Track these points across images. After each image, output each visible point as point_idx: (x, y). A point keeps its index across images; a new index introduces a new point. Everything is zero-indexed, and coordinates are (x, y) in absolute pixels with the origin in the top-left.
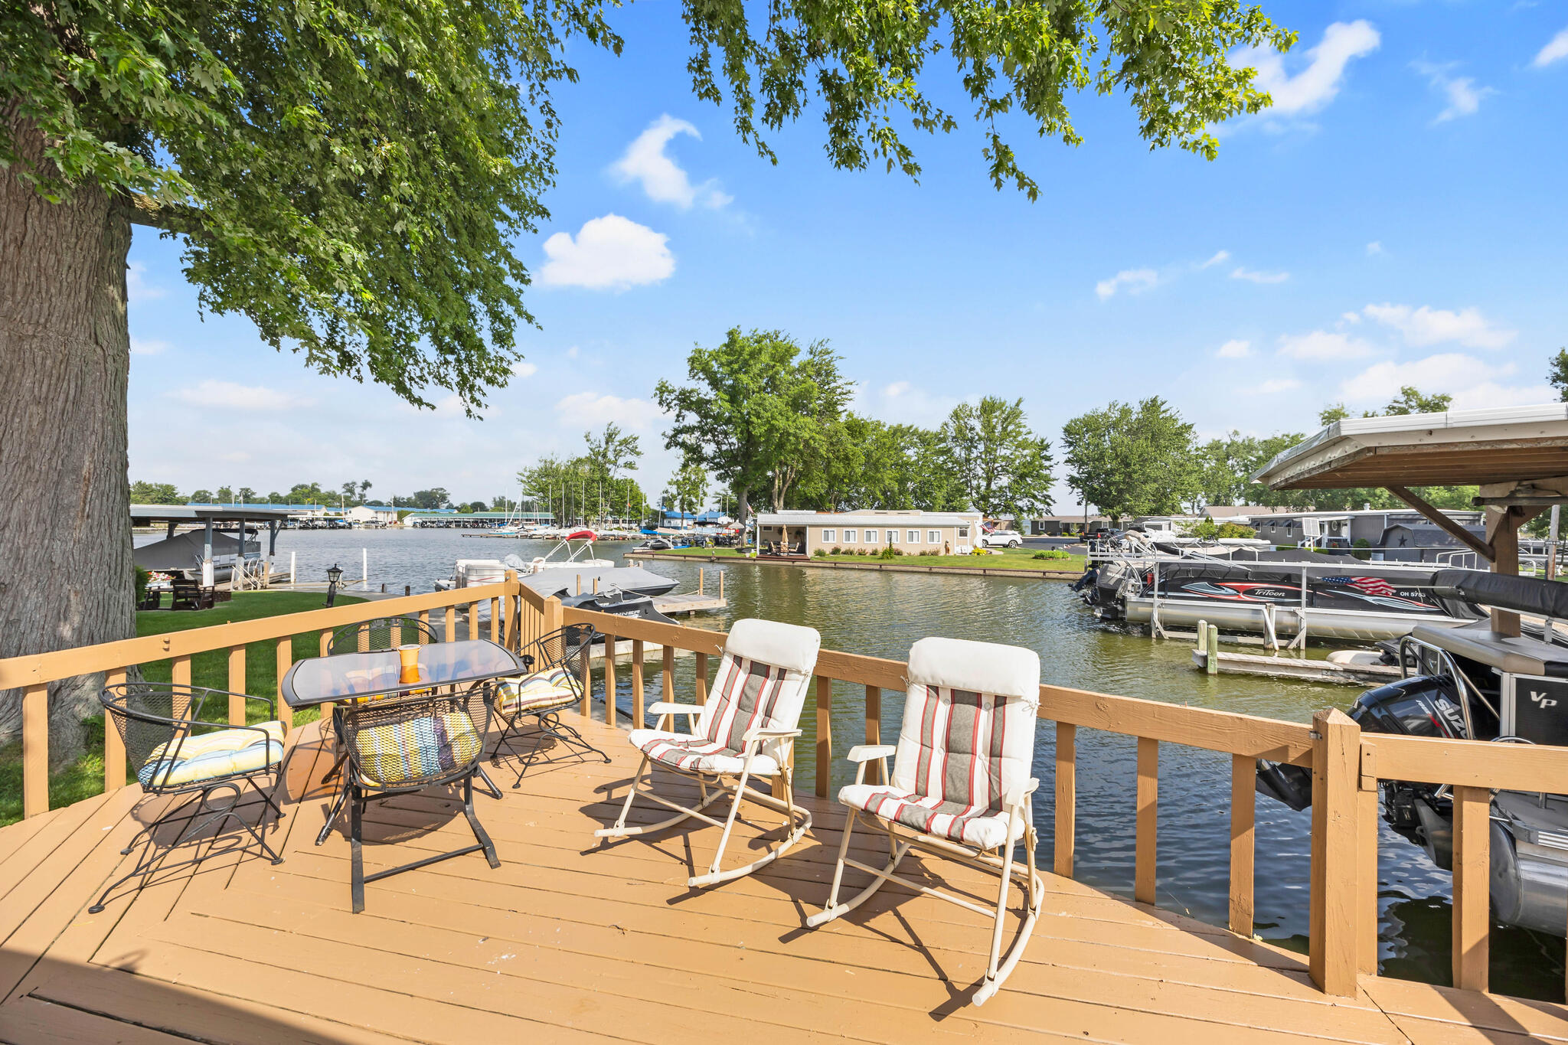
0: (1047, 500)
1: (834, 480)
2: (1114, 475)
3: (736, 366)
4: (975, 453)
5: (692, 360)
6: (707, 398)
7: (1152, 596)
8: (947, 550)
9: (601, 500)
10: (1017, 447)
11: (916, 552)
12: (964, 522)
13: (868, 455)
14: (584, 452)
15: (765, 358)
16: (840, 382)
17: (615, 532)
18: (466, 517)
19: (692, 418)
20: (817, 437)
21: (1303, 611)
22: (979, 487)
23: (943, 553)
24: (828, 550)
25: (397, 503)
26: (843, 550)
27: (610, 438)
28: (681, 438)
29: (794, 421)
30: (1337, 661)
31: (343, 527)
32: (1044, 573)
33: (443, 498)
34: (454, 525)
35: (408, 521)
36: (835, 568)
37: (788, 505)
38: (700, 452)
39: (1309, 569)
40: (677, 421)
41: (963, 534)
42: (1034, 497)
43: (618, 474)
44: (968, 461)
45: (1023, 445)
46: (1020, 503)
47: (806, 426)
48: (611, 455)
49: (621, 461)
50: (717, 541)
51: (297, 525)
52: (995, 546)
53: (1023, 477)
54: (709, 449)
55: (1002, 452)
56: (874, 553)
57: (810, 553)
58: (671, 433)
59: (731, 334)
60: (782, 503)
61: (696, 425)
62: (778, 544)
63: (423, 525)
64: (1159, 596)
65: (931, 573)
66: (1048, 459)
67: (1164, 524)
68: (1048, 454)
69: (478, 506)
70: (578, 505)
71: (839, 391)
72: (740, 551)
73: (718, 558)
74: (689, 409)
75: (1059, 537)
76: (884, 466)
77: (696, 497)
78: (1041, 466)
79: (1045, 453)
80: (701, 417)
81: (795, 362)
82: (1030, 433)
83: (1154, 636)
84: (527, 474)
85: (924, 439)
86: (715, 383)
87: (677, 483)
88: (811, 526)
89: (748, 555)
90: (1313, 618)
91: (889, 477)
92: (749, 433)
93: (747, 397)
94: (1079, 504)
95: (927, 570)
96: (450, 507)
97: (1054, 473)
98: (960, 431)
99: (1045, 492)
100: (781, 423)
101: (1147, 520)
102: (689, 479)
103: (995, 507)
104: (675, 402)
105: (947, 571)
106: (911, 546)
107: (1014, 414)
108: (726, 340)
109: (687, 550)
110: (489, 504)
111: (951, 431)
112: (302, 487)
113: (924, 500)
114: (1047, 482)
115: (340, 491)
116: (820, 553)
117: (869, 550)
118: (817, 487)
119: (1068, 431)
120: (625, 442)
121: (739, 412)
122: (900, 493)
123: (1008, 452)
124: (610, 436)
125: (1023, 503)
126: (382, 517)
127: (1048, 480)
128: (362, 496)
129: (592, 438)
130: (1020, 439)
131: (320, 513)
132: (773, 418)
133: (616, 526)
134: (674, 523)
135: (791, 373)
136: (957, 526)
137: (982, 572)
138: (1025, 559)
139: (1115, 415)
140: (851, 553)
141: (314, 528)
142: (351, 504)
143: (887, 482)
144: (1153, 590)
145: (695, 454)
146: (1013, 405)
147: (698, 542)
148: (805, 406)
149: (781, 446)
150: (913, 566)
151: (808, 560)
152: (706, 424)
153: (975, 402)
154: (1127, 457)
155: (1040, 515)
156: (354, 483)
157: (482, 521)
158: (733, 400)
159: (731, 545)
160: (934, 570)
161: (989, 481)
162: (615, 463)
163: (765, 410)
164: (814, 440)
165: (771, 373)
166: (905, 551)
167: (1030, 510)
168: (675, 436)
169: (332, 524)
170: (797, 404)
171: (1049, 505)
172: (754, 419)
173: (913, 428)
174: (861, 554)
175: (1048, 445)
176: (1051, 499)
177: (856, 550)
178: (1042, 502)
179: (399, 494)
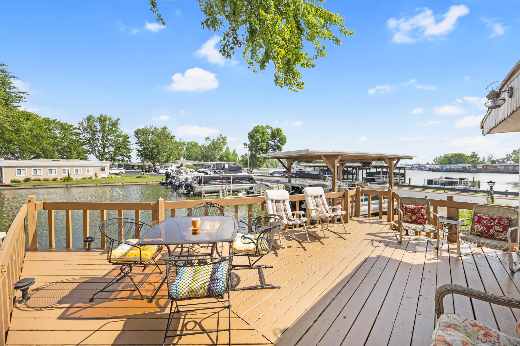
0: (129, 157)
2: (154, 150)
7: (202, 185)
8: (96, 176)
11: (80, 177)
12: (103, 165)
21: (231, 185)
23: (94, 178)
24: (21, 180)
26: (33, 179)
30: (240, 195)
36: (34, 188)
39: (232, 176)
41: (102, 170)
45: (119, 136)
52: (113, 174)
53: (119, 148)
55: (110, 137)
56: (55, 180)
57: (6, 181)
64: (204, 185)
65: (97, 186)
66: (129, 142)
67: (170, 165)
68: (129, 140)
75: (130, 170)
78: (126, 144)
79: (128, 140)
82: (122, 132)
83: (202, 196)
85: (64, 127)
88: (5, 167)
90: (234, 187)
95: (95, 185)
97: (132, 147)
99: (128, 154)
101: (164, 164)
106: (75, 175)
107: (115, 124)
114: (130, 150)
116: (14, 182)
117: (51, 178)
119: (136, 133)
130: (118, 133)
136: (99, 166)
138: (133, 178)
139: (152, 130)
140: (39, 180)
144: (202, 183)
146: (115, 120)
150: (86, 184)
154: (157, 144)
155: (127, 162)
160: (98, 185)
166: (74, 178)
171: (129, 159)
173: (57, 121)
174: (45, 180)
175: (129, 137)
176: (131, 157)
177: (42, 178)
178: (127, 157)
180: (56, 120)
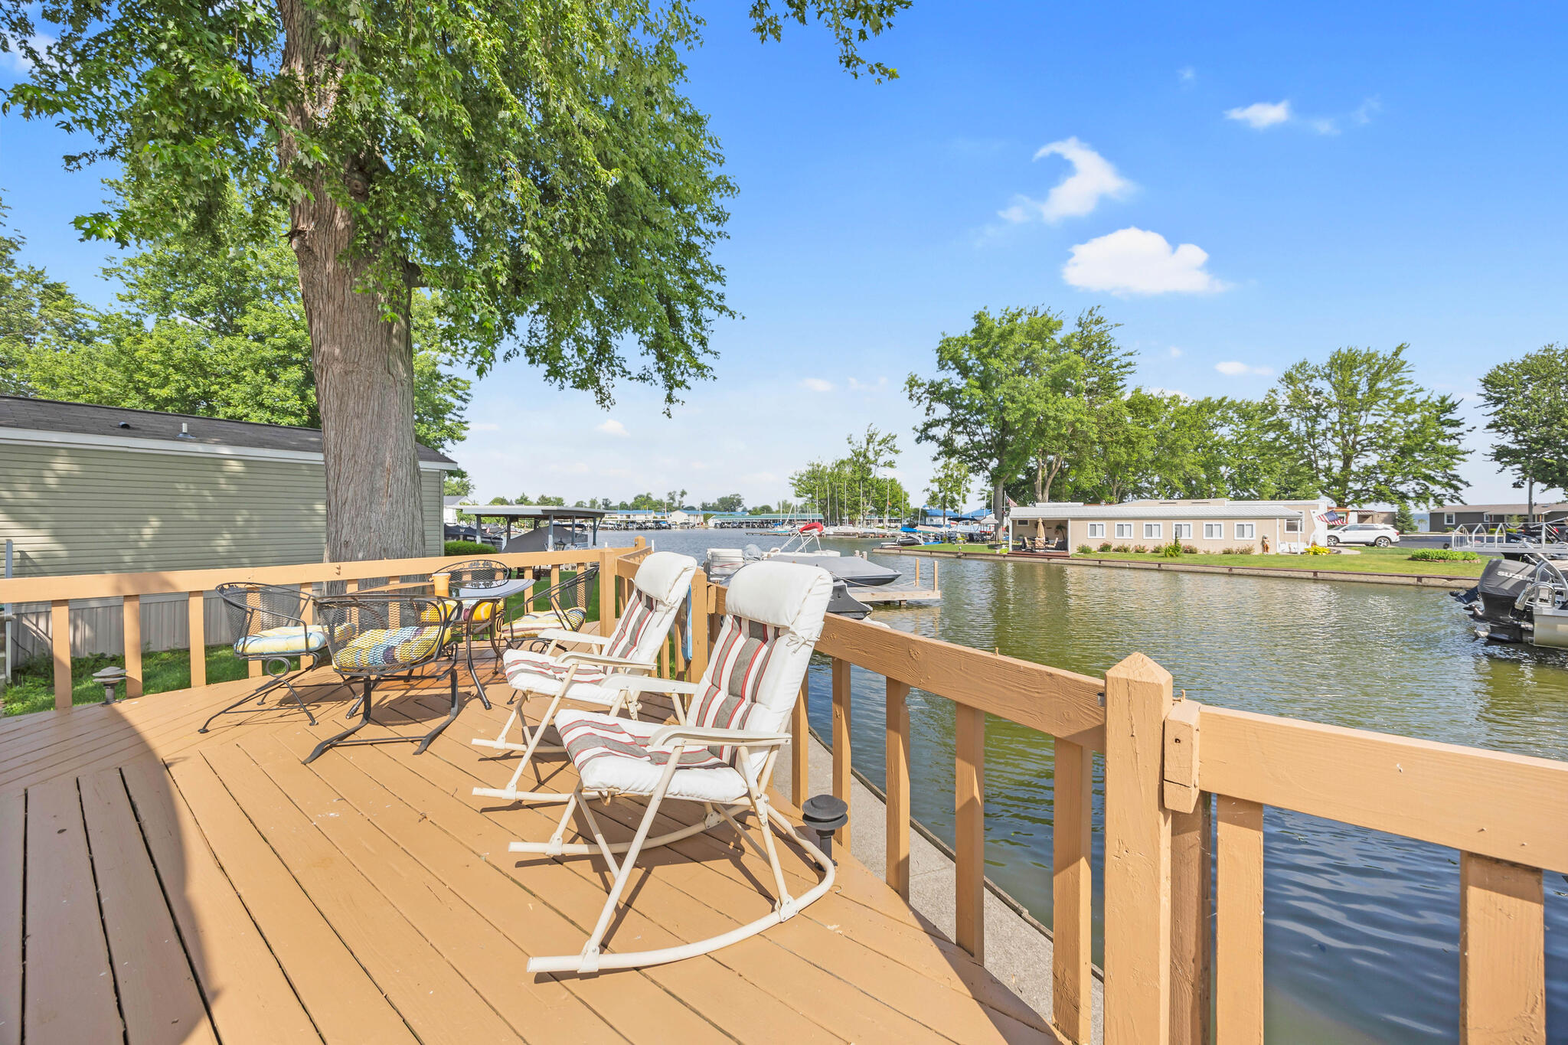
0: (1453, 483)
1: (1115, 469)
3: (985, 350)
4: (1323, 424)
5: (940, 351)
6: (959, 387)
8: (1266, 548)
9: (862, 499)
10: (1396, 411)
11: (1217, 549)
12: (1294, 512)
13: (1161, 438)
14: (846, 455)
15: (1018, 338)
16: (1117, 354)
17: (875, 530)
18: (755, 518)
19: (942, 411)
20: (1085, 418)
22: (1329, 469)
24: (1095, 547)
25: (705, 507)
26: (1114, 546)
27: (870, 439)
28: (933, 431)
29: (1055, 403)
31: (665, 528)
32: (1419, 579)
33: (739, 503)
34: (744, 526)
35: (711, 522)
37: (1054, 497)
38: (952, 444)
40: (927, 414)
41: (1292, 527)
42: (1427, 478)
43: (879, 473)
44: (1311, 435)
45: (1410, 407)
46: (1402, 488)
47: (1071, 407)
48: (871, 455)
49: (881, 461)
50: (971, 538)
51: (635, 526)
52: (1348, 544)
53: (1405, 451)
54: (961, 441)
55: (1368, 419)
56: (1157, 551)
57: (1072, 549)
58: (921, 427)
59: (978, 317)
60: (1046, 496)
61: (946, 417)
62: (1032, 539)
63: (722, 526)
66: (1456, 424)
68: (1454, 417)
69: (766, 509)
70: (841, 504)
71: (1116, 364)
72: (991, 547)
73: (966, 554)
74: (939, 400)
76: (1183, 448)
77: (959, 494)
78: (1440, 435)
79: (1449, 416)
80: (952, 408)
81: (1058, 337)
82: (1418, 392)
84: (797, 477)
85: (1245, 414)
86: (965, 371)
87: (939, 480)
88: (1073, 519)
89: (998, 551)
91: (1190, 462)
92: (1003, 418)
93: (999, 382)
94: (1516, 485)
95: (1226, 571)
96: (745, 510)
97: (1465, 444)
98: (1297, 397)
99: (1449, 472)
100: (1038, 406)
102: (951, 476)
103: (1357, 494)
104: (925, 395)
105: (1256, 572)
106: (1209, 541)
107: (1393, 366)
108: (973, 325)
109: (937, 546)
110: (775, 508)
111: (1283, 399)
112: (640, 496)
113: (1244, 485)
115: (666, 499)
116: (1084, 550)
117: (1150, 547)
118: (1090, 478)
119: (1489, 382)
120: (884, 441)
121: (992, 398)
122: (1209, 481)
123: (1380, 420)
124: (871, 437)
125: (1409, 487)
126: (692, 520)
127: (1453, 453)
128: (680, 502)
129: (853, 439)
130: (1401, 400)
131: (651, 516)
132: (1030, 401)
133: (881, 525)
134: (936, 521)
135: (1055, 349)
136: (1281, 518)
137: (1311, 575)
138: (1400, 561)
140: (1126, 550)
141: (646, 528)
142: (671, 509)
143: (1188, 468)
145: (948, 448)
146: (1389, 355)
147: (951, 539)
148: (1068, 385)
149: (1040, 432)
150: (1206, 565)
151: (1067, 557)
152: (958, 415)
153: (1320, 359)
155: (1440, 503)
156: (675, 493)
157: (768, 522)
158: (984, 386)
159: (984, 541)
160: (1235, 571)
161: (1347, 461)
162: (875, 462)
163: (1020, 393)
164: (1082, 423)
165: (1026, 353)
166: (1201, 547)
167: (1422, 497)
168: (925, 430)
169: (658, 525)
170: (1058, 385)
171: (1457, 489)
172: (1008, 404)
173: (1228, 400)
174: (1137, 551)
175: (1454, 406)
176: (1460, 481)
177: (1132, 547)
178: (1444, 485)
179: (707, 501)
180: (1224, 399)
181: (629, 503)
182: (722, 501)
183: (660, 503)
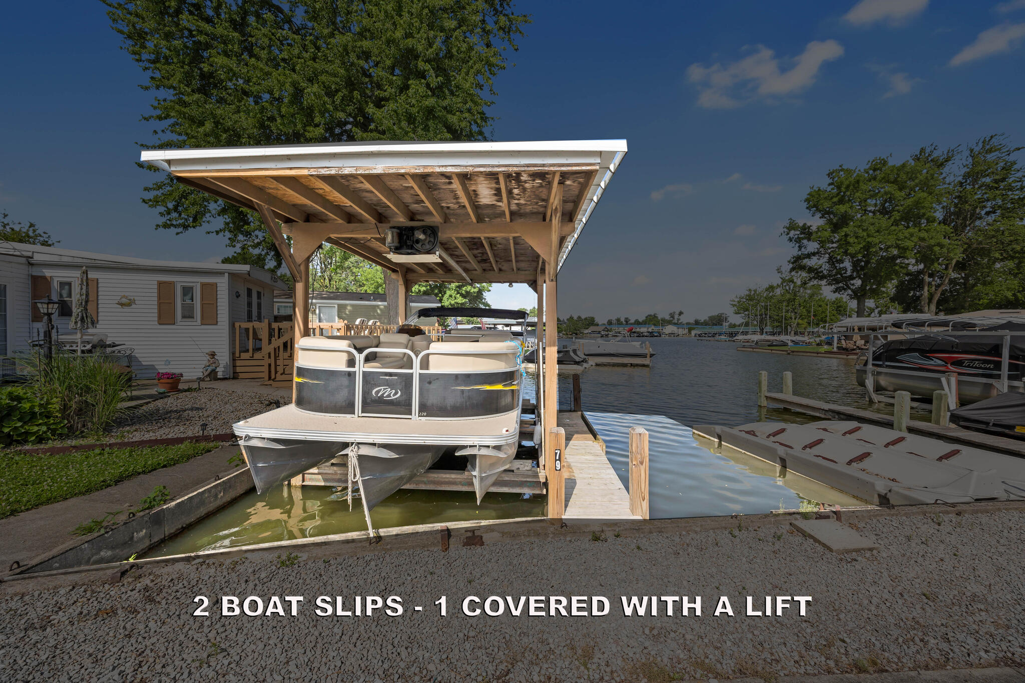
5: (806, 201)
19: (812, 246)
25: (694, 323)
35: (693, 333)
40: (799, 250)
51: (636, 335)
58: (794, 260)
60: (934, 308)
64: (874, 365)
84: (737, 300)
112: (650, 315)
115: (667, 317)
126: (678, 331)
128: (678, 320)
131: (650, 329)
141: (643, 336)
142: (667, 324)
156: (674, 313)
179: (699, 318)
181: (640, 320)
182: (711, 318)
183: (663, 320)
